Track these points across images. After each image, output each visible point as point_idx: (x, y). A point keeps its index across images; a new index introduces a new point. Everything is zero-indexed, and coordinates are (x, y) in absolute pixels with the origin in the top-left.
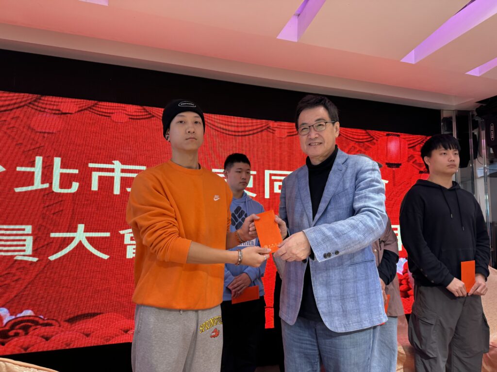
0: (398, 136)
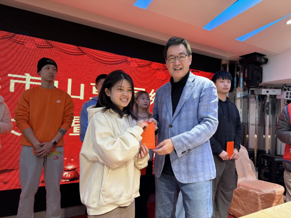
0: (198, 72)
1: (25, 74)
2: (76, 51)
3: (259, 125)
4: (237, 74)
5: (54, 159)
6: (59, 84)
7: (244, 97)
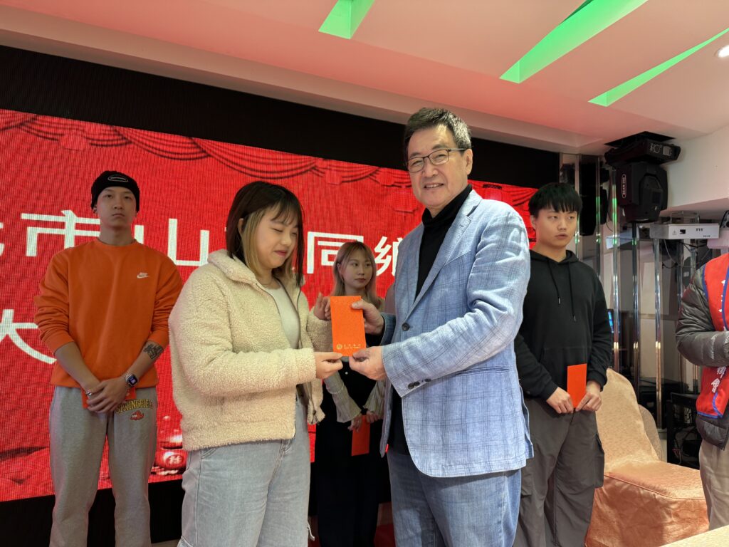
0: (500, 188)
1: (63, 212)
2: (186, 151)
3: (665, 317)
4: (601, 188)
5: (132, 419)
6: (147, 234)
7: (623, 248)
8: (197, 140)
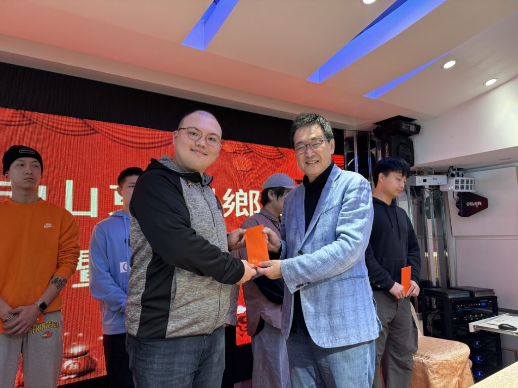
2: (80, 129)
4: (371, 152)
5: (43, 338)
6: (49, 193)
8: (87, 121)
